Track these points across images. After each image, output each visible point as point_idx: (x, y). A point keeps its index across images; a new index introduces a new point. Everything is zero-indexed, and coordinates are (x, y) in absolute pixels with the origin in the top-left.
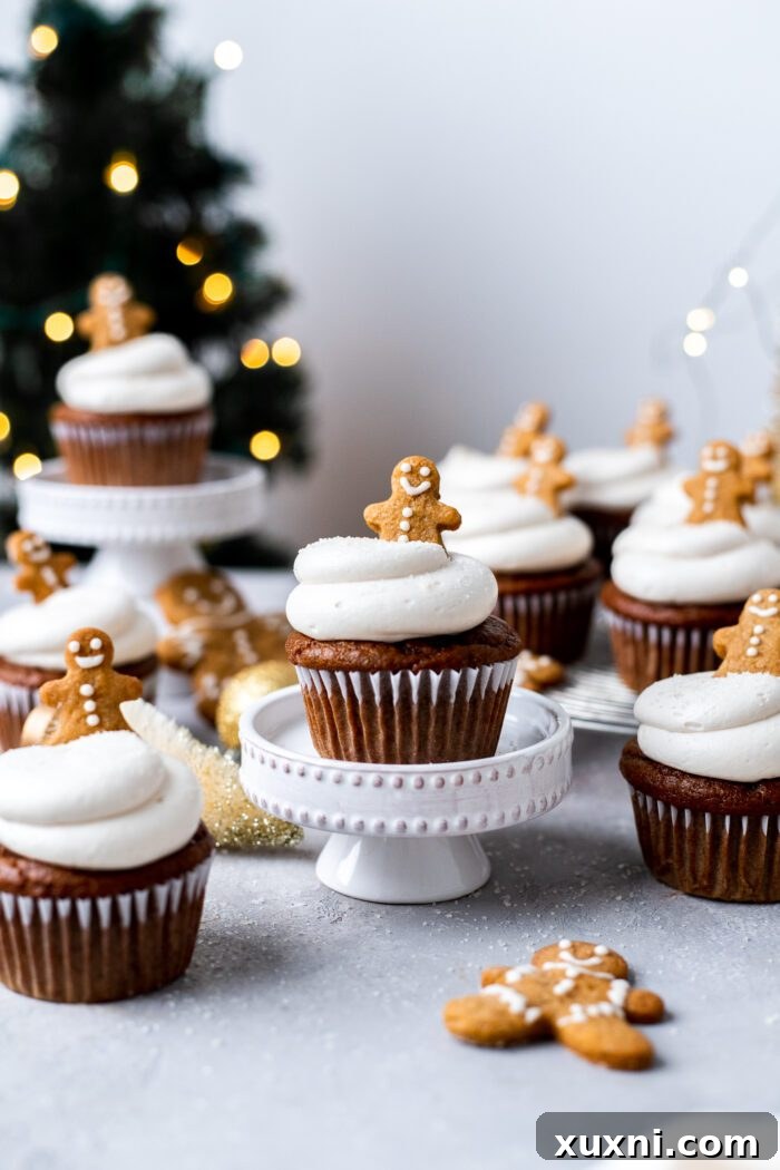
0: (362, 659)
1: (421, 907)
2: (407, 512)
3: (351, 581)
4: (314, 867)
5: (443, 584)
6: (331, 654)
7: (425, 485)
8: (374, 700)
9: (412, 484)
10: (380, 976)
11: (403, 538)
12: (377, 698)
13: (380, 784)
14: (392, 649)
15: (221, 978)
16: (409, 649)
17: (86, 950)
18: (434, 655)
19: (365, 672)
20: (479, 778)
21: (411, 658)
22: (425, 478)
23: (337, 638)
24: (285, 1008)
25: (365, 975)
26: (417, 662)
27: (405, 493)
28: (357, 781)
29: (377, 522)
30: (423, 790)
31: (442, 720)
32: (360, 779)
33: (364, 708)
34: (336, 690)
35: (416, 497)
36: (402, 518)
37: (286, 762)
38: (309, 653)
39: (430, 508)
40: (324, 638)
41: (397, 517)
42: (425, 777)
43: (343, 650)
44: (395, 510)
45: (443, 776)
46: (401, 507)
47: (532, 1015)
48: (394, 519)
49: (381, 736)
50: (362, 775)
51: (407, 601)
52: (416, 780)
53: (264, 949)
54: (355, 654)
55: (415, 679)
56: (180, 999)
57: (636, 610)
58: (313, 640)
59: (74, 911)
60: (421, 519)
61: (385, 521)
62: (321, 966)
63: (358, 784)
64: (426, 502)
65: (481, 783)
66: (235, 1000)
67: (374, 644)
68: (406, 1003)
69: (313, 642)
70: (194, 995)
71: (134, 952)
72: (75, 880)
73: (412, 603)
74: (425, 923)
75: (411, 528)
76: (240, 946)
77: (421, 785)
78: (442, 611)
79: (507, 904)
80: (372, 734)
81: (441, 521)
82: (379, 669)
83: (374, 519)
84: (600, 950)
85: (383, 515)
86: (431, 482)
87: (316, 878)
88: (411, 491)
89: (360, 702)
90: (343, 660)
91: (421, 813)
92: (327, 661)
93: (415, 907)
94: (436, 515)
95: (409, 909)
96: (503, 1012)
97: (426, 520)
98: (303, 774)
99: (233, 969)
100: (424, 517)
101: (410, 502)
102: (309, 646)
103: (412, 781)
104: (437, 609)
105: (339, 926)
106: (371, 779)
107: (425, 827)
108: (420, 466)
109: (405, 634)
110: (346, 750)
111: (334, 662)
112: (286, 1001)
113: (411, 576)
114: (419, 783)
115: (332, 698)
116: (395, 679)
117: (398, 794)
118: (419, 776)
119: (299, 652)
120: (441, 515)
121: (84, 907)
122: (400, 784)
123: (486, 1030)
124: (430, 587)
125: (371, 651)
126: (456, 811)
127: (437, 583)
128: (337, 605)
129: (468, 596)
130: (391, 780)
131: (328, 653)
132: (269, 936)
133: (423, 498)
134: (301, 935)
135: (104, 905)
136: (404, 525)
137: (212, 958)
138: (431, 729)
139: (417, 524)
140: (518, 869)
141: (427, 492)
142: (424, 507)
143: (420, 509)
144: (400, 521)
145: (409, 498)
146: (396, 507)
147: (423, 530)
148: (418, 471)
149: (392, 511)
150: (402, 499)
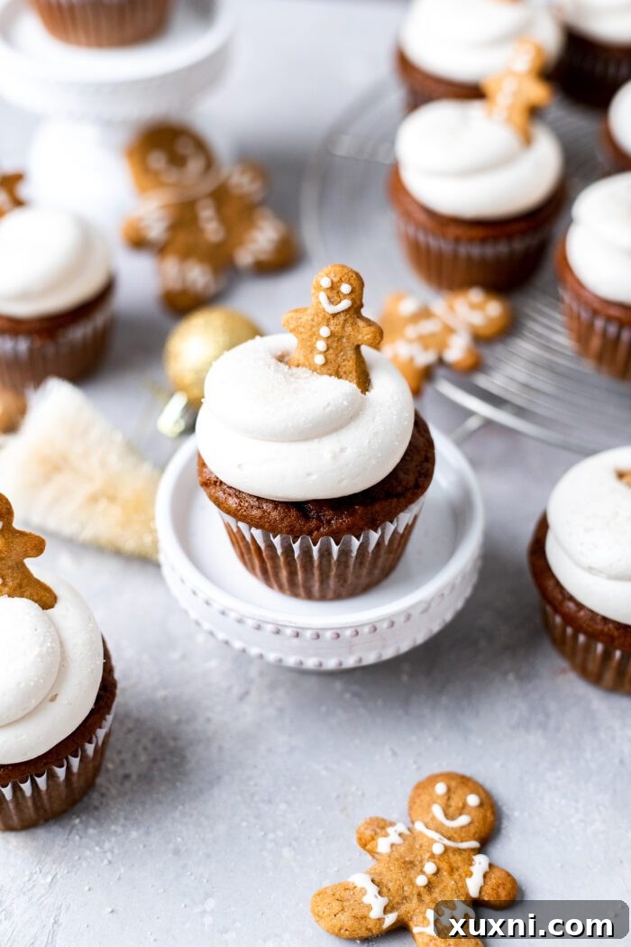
2: (325, 331)
7: (345, 304)
9: (331, 302)
18: (336, 520)
21: (312, 523)
22: (346, 296)
27: (324, 311)
33: (267, 553)
35: (334, 315)
36: (320, 337)
39: (349, 329)
41: (314, 335)
46: (319, 325)
48: (311, 336)
51: (309, 475)
60: (339, 340)
61: (302, 336)
64: (345, 320)
75: (328, 349)
81: (360, 343)
85: (300, 330)
86: (352, 300)
88: (332, 309)
91: (317, 654)
94: (356, 336)
97: (344, 340)
100: (342, 337)
101: (329, 320)
108: (341, 281)
116: (296, 545)
117: (295, 641)
118: (315, 631)
120: (360, 336)
124: (335, 457)
126: (351, 653)
127: (343, 450)
133: (342, 317)
136: (322, 344)
139: (335, 345)
141: (347, 311)
142: (343, 327)
143: (338, 328)
144: (317, 339)
145: (328, 316)
146: (313, 320)
147: (342, 351)
148: (339, 287)
149: (309, 327)
150: (321, 316)
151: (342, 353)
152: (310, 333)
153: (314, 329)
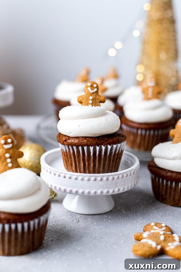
0: (88, 142)
1: (100, 215)
2: (91, 98)
3: (82, 119)
4: (62, 205)
5: (109, 119)
6: (78, 141)
7: (95, 90)
8: (90, 154)
9: (92, 90)
10: (102, 238)
11: (90, 105)
12: (92, 154)
13: (95, 180)
14: (96, 139)
15: (54, 243)
16: (101, 139)
17: (19, 239)
18: (109, 140)
19: (88, 146)
20: (123, 176)
21: (102, 142)
22: (95, 88)
23: (79, 136)
24: (80, 251)
25: (97, 238)
26: (104, 143)
27: (90, 92)
28: (88, 179)
29: (82, 101)
30: (108, 181)
31: (110, 160)
32: (89, 179)
33: (87, 157)
34: (78, 152)
35: (93, 93)
36: (90, 100)
37: (59, 173)
38: (69, 141)
39: (97, 97)
40: (74, 136)
41: (88, 99)
42: (108, 177)
43: (81, 140)
44: (87, 97)
45: (114, 176)
46: (89, 96)
47: (159, 247)
48: (87, 100)
49: (92, 165)
50: (90, 177)
51: (100, 124)
52: (106, 178)
53: (62, 232)
54: (86, 141)
55: (103, 148)
56: (46, 251)
57: (134, 125)
58: (69, 137)
59: (16, 227)
60: (95, 100)
61: (84, 101)
62: (82, 236)
63: (89, 180)
64: (96, 95)
65: (123, 178)
66: (63, 250)
67: (91, 138)
68: (114, 246)
69: (69, 138)
70: (49, 249)
71: (33, 238)
72: (17, 217)
73: (102, 125)
74: (104, 220)
75: (92, 103)
76: (54, 232)
77: (108, 179)
78: (110, 127)
79: (124, 212)
80: (89, 165)
81: (101, 100)
82: (93, 145)
83: (81, 100)
84: (163, 225)
85: (84, 99)
86: (97, 89)
87: (65, 208)
88: (92, 91)
89: (86, 155)
90: (82, 143)
91: (107, 188)
92: (76, 143)
93: (98, 215)
94: (99, 99)
95: (97, 216)
96: (151, 247)
97: (96, 100)
98: (70, 178)
99: (57, 240)
100: (96, 99)
101: (91, 95)
102: (69, 139)
103: (105, 179)
104: (109, 127)
105: (80, 223)
106: (93, 178)
107: (108, 192)
109: (100, 134)
110: (80, 170)
111: (78, 144)
112: (79, 249)
113: (100, 117)
114: (107, 179)
115: (76, 154)
116: (98, 148)
117: (101, 183)
119: (65, 141)
120: (101, 98)
121: (19, 226)
122: (102, 180)
123: (147, 253)
124: (106, 120)
125: (90, 140)
126: (116, 186)
128: (79, 126)
129: (116, 123)
130: (99, 179)
131: (76, 141)
132: (61, 228)
133: (95, 94)
134: (70, 227)
135: (26, 224)
136: (90, 102)
137: (48, 237)
138: (107, 162)
140: (120, 201)
141: (96, 92)
142: (96, 96)
143: (94, 97)
144: (89, 100)
145: (91, 94)
146: (87, 96)
147: (96, 103)
148: (93, 85)
149: (86, 98)
150: (89, 94)
151: (96, 104)
152: (87, 99)
153: (88, 98)
